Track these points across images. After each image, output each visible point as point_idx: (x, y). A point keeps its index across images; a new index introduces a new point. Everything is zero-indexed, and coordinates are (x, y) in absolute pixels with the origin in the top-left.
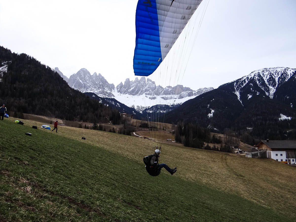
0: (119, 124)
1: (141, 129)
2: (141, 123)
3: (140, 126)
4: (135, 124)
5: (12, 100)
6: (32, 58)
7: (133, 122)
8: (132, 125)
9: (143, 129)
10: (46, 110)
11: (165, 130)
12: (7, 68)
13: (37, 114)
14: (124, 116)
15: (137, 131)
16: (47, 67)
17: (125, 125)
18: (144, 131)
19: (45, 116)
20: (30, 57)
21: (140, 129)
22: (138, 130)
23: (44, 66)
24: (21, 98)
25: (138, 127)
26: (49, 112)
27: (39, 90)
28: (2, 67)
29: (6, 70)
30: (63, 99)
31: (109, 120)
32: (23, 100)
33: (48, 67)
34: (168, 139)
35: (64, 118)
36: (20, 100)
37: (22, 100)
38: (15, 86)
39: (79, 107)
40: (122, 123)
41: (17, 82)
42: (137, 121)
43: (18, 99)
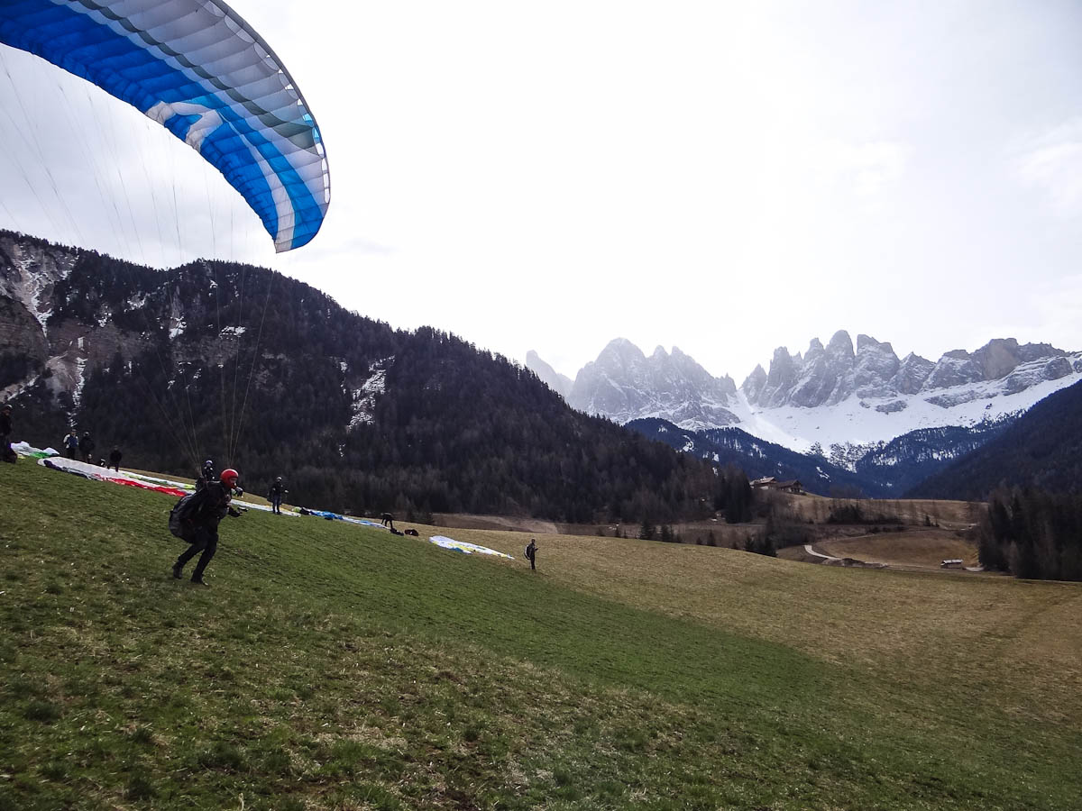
0: (748, 520)
1: (836, 532)
2: (834, 507)
3: (831, 521)
4: (808, 515)
5: (403, 475)
6: (448, 337)
7: (800, 505)
8: (798, 519)
9: (843, 531)
10: (502, 494)
11: (937, 526)
12: (383, 379)
13: (477, 512)
14: (766, 488)
15: (820, 538)
16: (494, 358)
17: (770, 522)
18: (847, 538)
19: (502, 515)
20: (444, 335)
21: (832, 529)
22: (821, 535)
23: (487, 355)
24: (429, 467)
25: (823, 524)
26: (511, 500)
27: (476, 434)
28: (372, 380)
29: (383, 386)
30: (553, 454)
31: (712, 509)
32: (434, 472)
33: (498, 356)
34: (950, 561)
35: (561, 517)
36: (425, 471)
37: (432, 473)
38: (409, 432)
39: (604, 474)
40: (762, 516)
41: (414, 419)
42: (815, 502)
43: (419, 469)
